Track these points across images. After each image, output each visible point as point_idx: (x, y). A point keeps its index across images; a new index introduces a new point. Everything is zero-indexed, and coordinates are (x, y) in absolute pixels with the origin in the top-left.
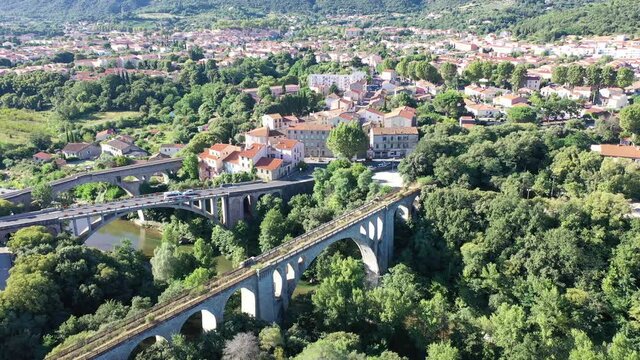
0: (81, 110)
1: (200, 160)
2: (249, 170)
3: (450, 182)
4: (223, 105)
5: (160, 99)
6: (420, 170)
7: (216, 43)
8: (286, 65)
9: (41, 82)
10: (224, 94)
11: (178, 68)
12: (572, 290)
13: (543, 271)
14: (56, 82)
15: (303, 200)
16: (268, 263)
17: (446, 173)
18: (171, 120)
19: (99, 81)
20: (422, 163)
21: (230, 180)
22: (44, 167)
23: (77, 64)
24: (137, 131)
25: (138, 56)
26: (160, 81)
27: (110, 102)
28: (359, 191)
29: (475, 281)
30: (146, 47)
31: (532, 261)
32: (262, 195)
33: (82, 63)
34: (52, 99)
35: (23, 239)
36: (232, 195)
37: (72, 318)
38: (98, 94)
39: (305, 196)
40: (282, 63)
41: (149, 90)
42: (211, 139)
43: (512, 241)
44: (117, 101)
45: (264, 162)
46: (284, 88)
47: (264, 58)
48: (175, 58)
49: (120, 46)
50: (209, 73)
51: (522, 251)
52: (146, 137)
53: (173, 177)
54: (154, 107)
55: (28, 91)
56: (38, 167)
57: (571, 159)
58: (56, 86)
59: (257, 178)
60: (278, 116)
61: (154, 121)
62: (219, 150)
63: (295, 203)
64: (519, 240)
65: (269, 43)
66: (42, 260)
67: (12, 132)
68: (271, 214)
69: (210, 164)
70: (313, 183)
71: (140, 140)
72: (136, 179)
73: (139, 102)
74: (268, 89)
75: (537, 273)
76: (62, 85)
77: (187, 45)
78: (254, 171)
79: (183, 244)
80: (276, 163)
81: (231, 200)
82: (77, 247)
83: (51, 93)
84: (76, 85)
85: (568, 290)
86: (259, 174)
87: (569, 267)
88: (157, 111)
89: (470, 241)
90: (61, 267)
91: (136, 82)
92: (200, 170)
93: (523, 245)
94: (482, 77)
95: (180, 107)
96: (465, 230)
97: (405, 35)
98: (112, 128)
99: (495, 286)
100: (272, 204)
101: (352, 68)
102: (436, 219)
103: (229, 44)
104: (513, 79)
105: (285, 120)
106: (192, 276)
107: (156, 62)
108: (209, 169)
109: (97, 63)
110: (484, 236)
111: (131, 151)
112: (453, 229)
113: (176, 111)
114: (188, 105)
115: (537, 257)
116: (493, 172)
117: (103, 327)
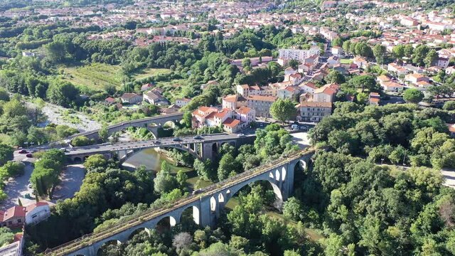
0: (136, 67)
1: (193, 115)
2: (219, 125)
3: (337, 147)
4: (219, 70)
5: (183, 61)
6: (320, 137)
7: (228, 14)
8: (271, 34)
9: (115, 46)
10: (221, 63)
11: (199, 37)
12: (392, 227)
13: (376, 213)
14: (123, 46)
15: (247, 149)
16: (207, 194)
17: (335, 142)
18: (187, 77)
19: (147, 48)
20: (321, 133)
21: (207, 131)
22: (110, 108)
23: (138, 31)
24: (166, 85)
25: (175, 27)
26: (185, 48)
27: (153, 62)
28: (280, 147)
29: (333, 214)
30: (183, 16)
31: (371, 207)
32: (223, 144)
33: (141, 31)
34: (120, 58)
35: (91, 163)
36: (206, 142)
37: (109, 210)
38: (147, 57)
39: (249, 145)
40: (269, 34)
41: (177, 55)
42: (203, 100)
43: (362, 191)
44: (158, 61)
45: (228, 121)
46: (261, 59)
47: (257, 29)
48: (198, 28)
49: (166, 16)
50: (216, 43)
51: (367, 199)
52: (170, 90)
53: (177, 124)
54: (179, 67)
55: (107, 52)
56: (107, 107)
57: (427, 137)
58: (123, 49)
59: (224, 130)
60: (246, 86)
61: (178, 77)
62: (204, 111)
63: (242, 149)
64: (366, 192)
65: (264, 15)
66: (98, 176)
67: (96, 80)
68: (226, 157)
69: (198, 119)
70: (255, 137)
71: (166, 92)
72: (156, 125)
73: (170, 63)
74: (249, 60)
75: (373, 214)
76: (126, 49)
77: (209, 16)
78: (222, 126)
79: (178, 166)
80: (236, 122)
81: (204, 145)
82: (115, 170)
83: (120, 54)
84: (135, 49)
85: (390, 228)
86: (225, 128)
87: (392, 214)
88: (181, 69)
89: (337, 188)
90: (107, 181)
91: (170, 49)
92: (193, 122)
93: (368, 195)
94: (404, 56)
95: (194, 68)
96: (335, 181)
97: (368, 8)
98: (151, 82)
99: (344, 219)
100: (228, 149)
101: (313, 42)
102: (319, 172)
103: (237, 15)
104: (427, 59)
105: (251, 89)
106: (171, 193)
107: (185, 32)
108: (198, 122)
109: (150, 32)
110: (346, 186)
111: (159, 101)
112: (328, 180)
113: (191, 71)
114: (198, 68)
115: (374, 204)
116: (367, 142)
117: (122, 218)
